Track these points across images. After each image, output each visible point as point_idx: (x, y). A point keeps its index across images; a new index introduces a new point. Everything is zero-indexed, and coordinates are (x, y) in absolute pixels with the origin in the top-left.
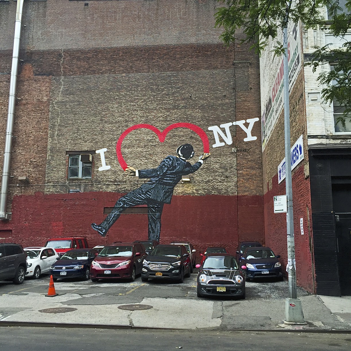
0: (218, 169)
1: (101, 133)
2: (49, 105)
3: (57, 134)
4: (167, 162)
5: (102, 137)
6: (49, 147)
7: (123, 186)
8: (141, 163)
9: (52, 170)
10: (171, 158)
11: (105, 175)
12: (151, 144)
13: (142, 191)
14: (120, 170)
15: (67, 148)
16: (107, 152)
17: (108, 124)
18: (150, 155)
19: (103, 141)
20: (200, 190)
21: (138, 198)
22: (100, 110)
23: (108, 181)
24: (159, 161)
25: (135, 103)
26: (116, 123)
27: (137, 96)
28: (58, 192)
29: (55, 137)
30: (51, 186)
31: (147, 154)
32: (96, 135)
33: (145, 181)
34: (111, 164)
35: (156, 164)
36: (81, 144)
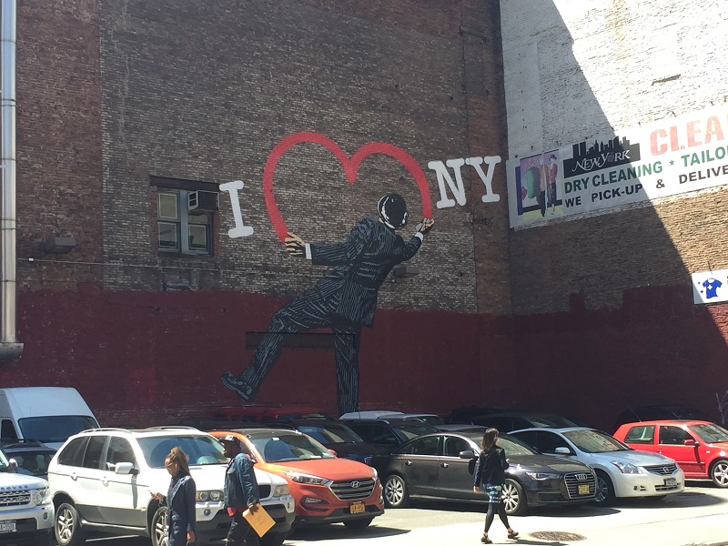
0: (447, 256)
1: (230, 141)
2: (98, 37)
3: (126, 125)
4: (362, 231)
5: (232, 151)
6: (106, 157)
7: (283, 281)
8: (314, 228)
9: (119, 224)
10: (370, 223)
11: (243, 250)
12: (331, 183)
13: (320, 295)
14: (274, 241)
15: (153, 168)
16: (244, 190)
17: (241, 119)
18: (330, 208)
19: (234, 161)
20: (421, 298)
21: (312, 312)
22: (223, 79)
23: (251, 265)
24: (348, 226)
25: (296, 76)
26: (259, 118)
27: (300, 61)
28: (138, 286)
29: (121, 133)
30: (121, 268)
31: (325, 207)
32: (217, 142)
33: (324, 271)
34: (253, 224)
35: (342, 233)
36: (184, 163)
